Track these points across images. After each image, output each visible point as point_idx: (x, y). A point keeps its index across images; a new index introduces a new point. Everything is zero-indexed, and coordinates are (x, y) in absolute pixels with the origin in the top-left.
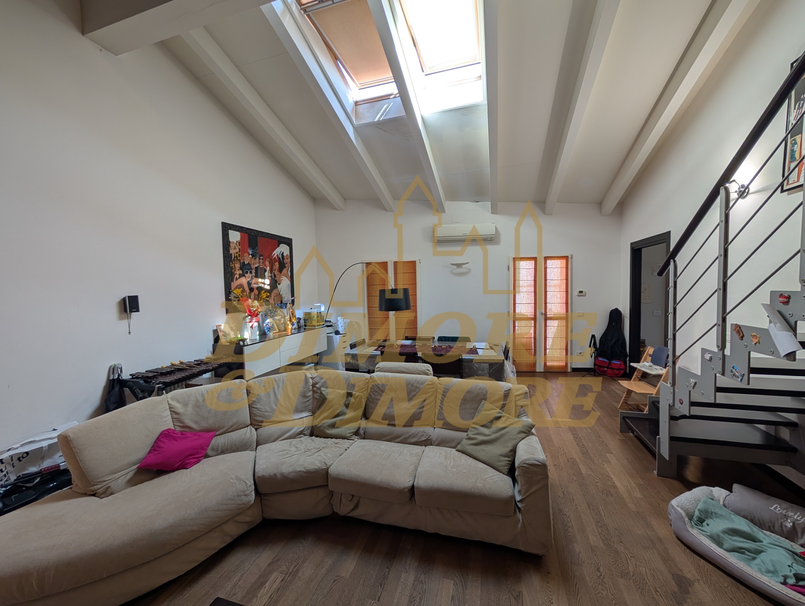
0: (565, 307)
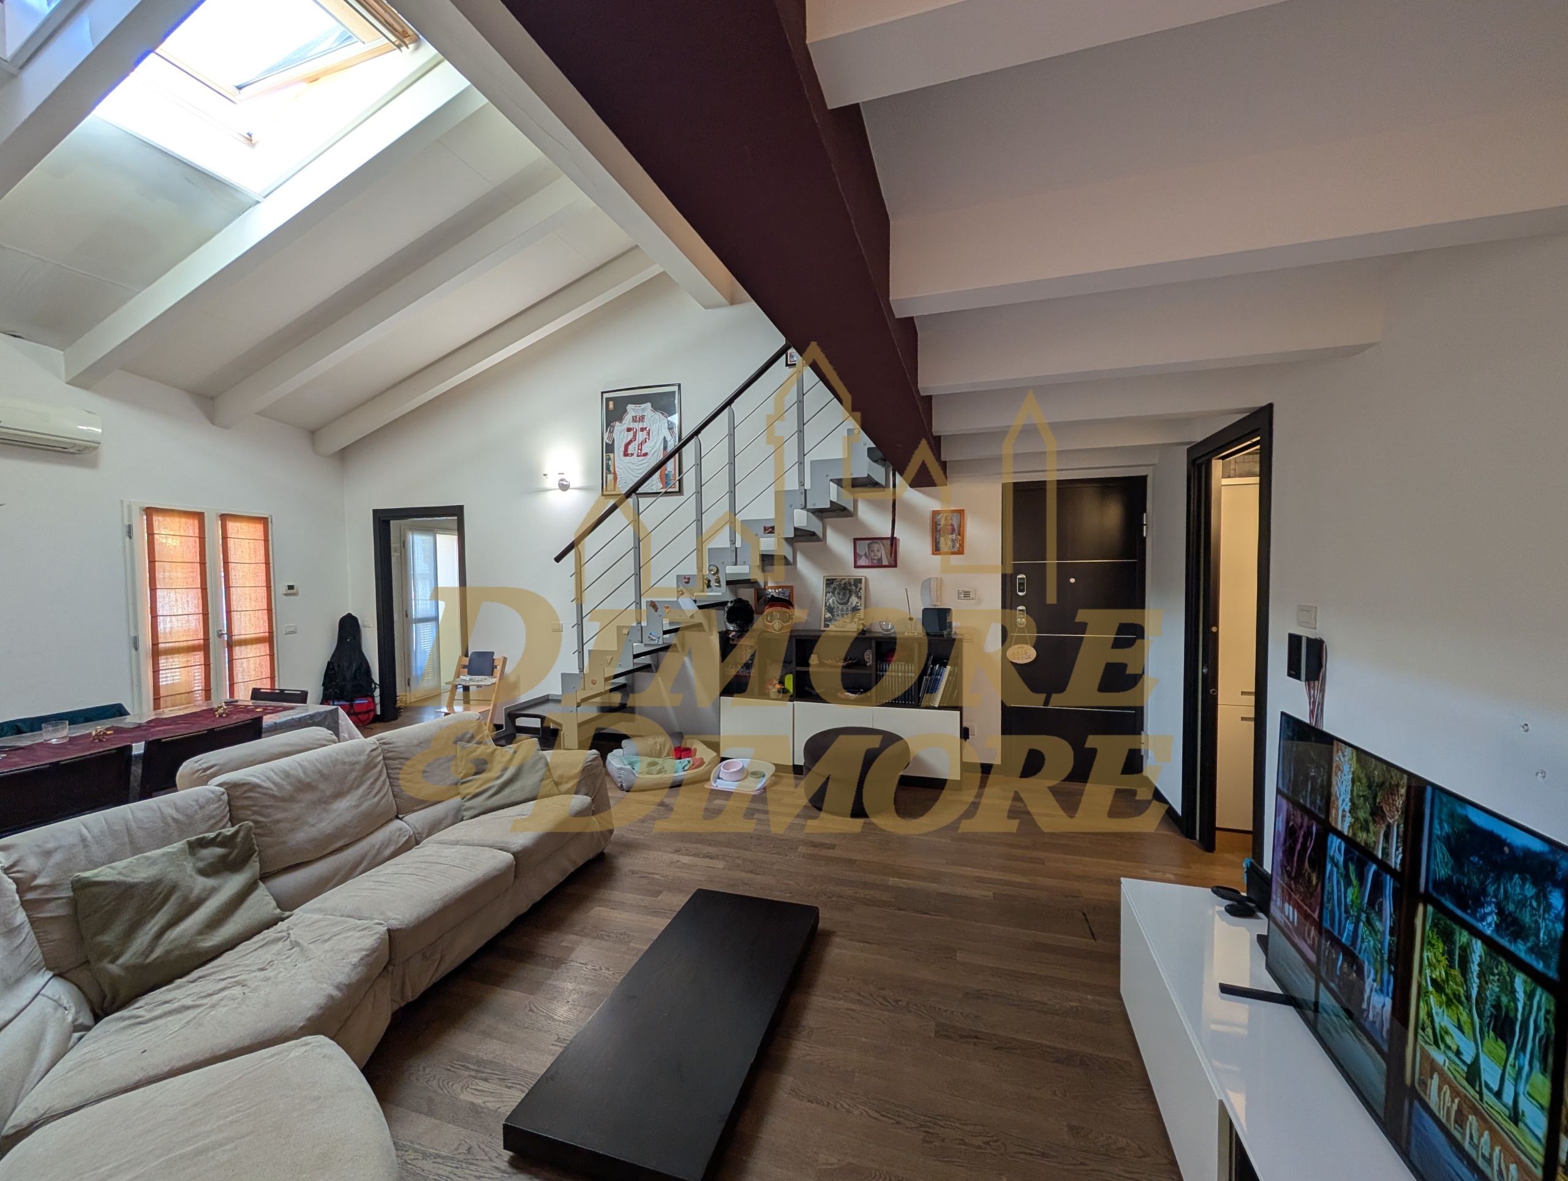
0: (266, 617)
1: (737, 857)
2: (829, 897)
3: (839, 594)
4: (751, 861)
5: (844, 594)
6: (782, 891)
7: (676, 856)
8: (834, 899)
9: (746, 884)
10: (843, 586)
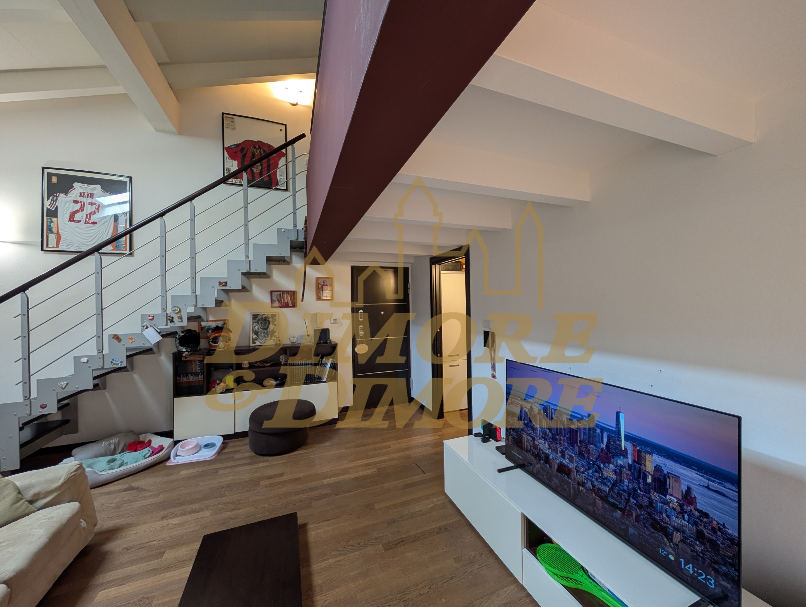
1: (218, 504)
2: (294, 504)
3: (262, 323)
4: (230, 503)
5: (265, 323)
6: (262, 513)
7: (165, 521)
8: (297, 504)
9: (234, 519)
10: (264, 318)
